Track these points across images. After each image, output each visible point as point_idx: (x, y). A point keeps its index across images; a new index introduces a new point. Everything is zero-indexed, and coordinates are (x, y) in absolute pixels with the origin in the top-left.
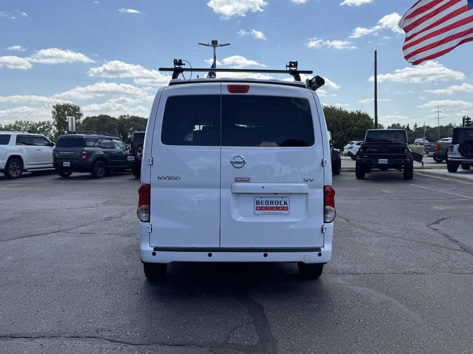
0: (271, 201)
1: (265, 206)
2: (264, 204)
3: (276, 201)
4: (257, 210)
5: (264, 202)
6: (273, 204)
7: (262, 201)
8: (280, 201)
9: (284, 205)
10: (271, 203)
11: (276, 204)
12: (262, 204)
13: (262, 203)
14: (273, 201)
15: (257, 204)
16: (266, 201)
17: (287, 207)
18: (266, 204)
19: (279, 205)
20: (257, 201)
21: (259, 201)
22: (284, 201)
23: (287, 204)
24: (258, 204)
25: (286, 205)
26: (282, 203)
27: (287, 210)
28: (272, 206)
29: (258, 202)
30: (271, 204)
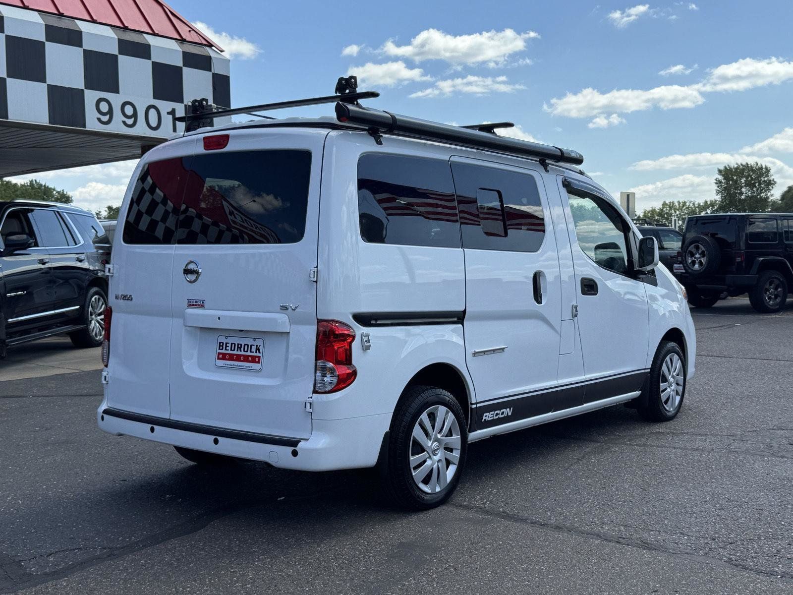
0: (238, 344)
1: (229, 352)
2: (229, 348)
3: (245, 345)
4: (219, 358)
5: (229, 345)
6: (241, 351)
7: (226, 343)
8: (251, 346)
9: (256, 352)
10: (238, 347)
11: (244, 351)
12: (226, 349)
13: (226, 346)
14: (241, 345)
15: (219, 349)
16: (232, 344)
17: (259, 357)
18: (231, 350)
19: (249, 353)
20: (220, 343)
21: (223, 343)
22: (257, 346)
23: (259, 352)
24: (221, 348)
25: (258, 354)
26: (254, 349)
27: (258, 362)
28: (239, 353)
29: (221, 345)
30: (238, 350)
